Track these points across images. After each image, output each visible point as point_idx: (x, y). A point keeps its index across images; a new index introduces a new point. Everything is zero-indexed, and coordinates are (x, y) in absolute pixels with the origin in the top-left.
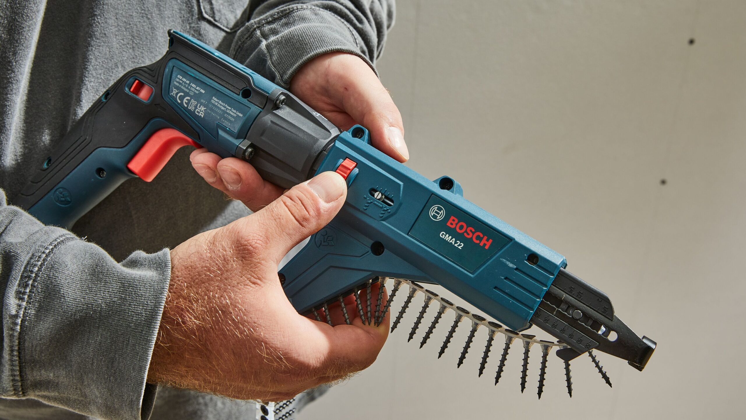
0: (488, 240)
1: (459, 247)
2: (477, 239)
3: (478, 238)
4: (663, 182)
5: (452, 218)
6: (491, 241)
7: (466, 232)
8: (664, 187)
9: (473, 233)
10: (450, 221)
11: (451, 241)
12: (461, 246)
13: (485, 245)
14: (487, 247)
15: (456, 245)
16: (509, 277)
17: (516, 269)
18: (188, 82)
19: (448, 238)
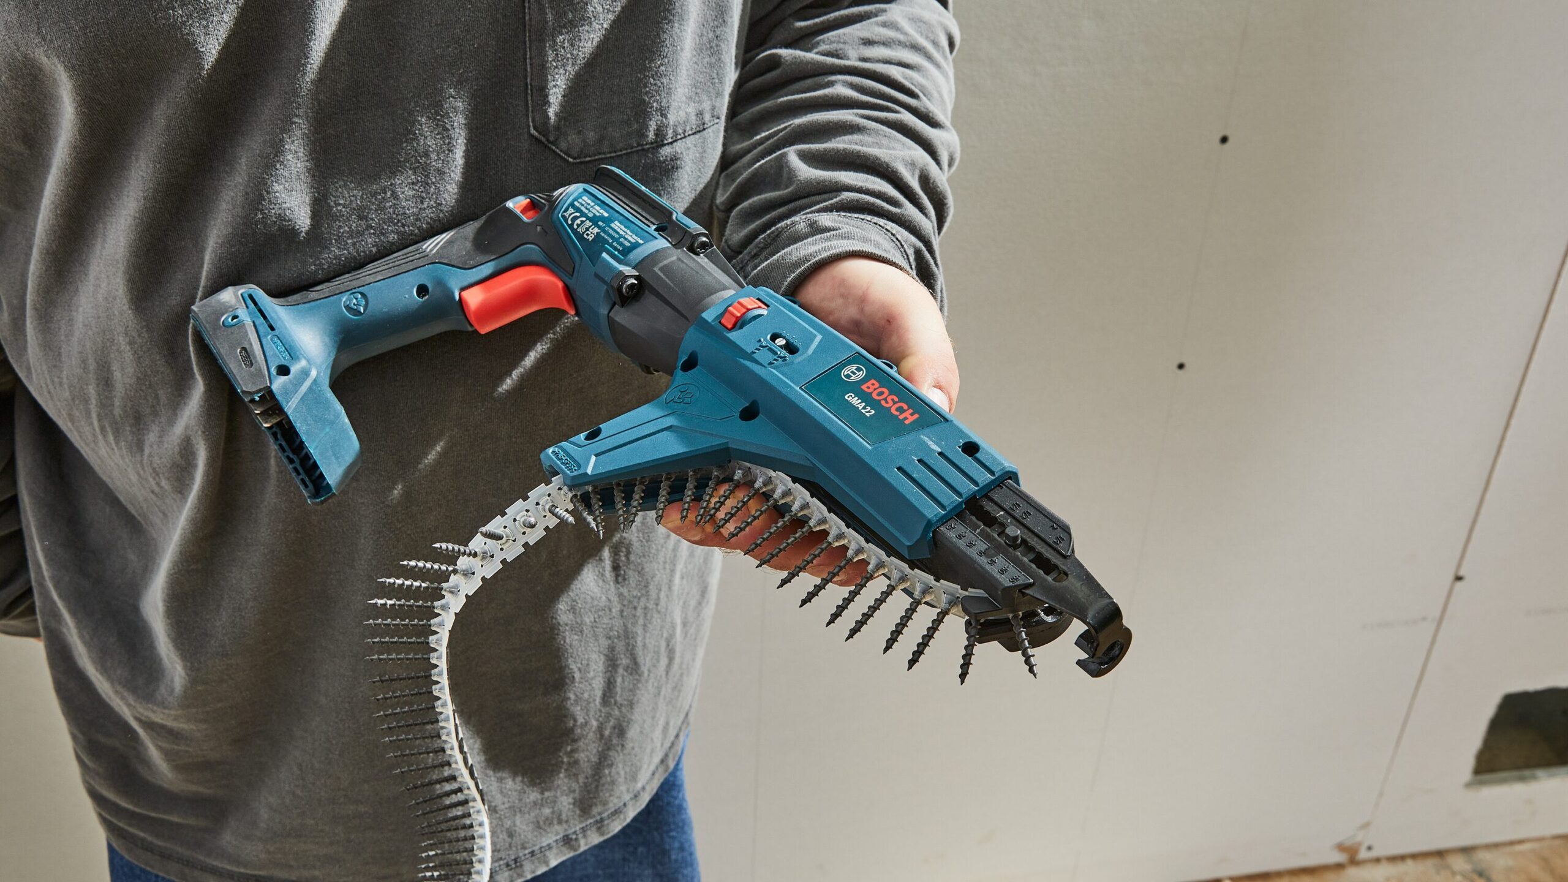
0: (912, 414)
1: (867, 414)
2: (897, 410)
3: (900, 409)
4: (1181, 366)
5: (873, 381)
6: (917, 416)
7: (885, 399)
8: (1180, 372)
9: (895, 403)
10: (869, 384)
11: (859, 406)
12: (869, 412)
13: (906, 418)
14: (907, 422)
15: (863, 411)
16: (925, 459)
17: (940, 454)
18: (592, 204)
19: (855, 401)
